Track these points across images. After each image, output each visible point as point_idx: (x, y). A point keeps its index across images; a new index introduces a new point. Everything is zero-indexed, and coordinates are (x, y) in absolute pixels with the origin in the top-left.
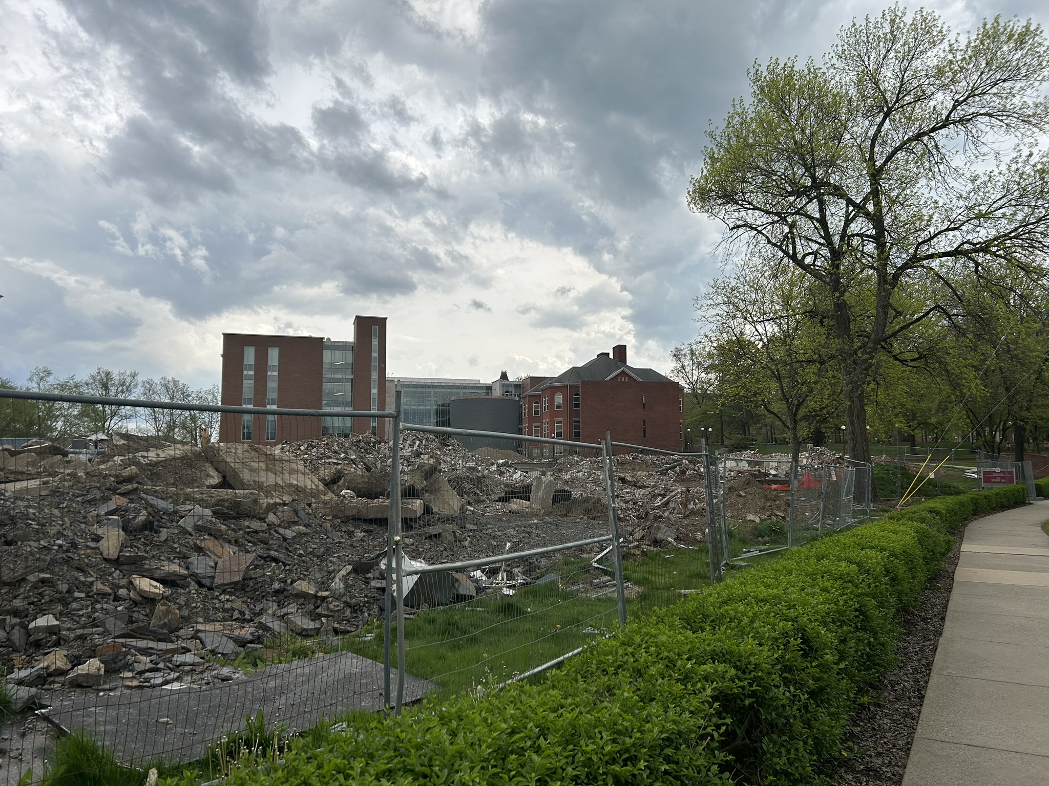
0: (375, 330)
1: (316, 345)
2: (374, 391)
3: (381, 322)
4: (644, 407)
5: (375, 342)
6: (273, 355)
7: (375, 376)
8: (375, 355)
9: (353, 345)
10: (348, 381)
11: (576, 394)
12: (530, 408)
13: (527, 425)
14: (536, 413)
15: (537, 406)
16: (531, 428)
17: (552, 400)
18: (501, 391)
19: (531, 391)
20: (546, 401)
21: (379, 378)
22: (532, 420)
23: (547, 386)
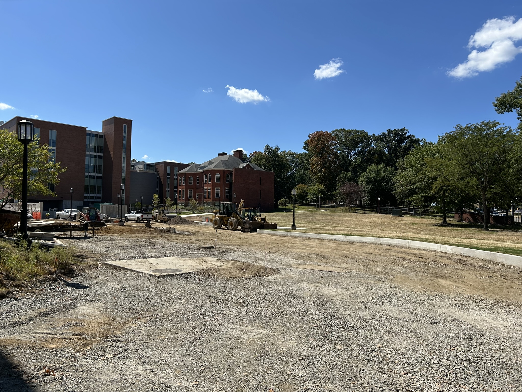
0: (125, 127)
1: (82, 131)
2: (124, 165)
3: (129, 123)
4: (260, 184)
5: (124, 134)
6: (53, 135)
8: (124, 142)
9: (103, 134)
10: (100, 157)
11: (227, 175)
12: (187, 180)
13: (183, 189)
14: (191, 183)
15: (191, 179)
16: (187, 191)
17: (213, 177)
18: (143, 168)
19: (187, 171)
20: (207, 177)
21: (127, 157)
22: (188, 187)
23: (210, 169)
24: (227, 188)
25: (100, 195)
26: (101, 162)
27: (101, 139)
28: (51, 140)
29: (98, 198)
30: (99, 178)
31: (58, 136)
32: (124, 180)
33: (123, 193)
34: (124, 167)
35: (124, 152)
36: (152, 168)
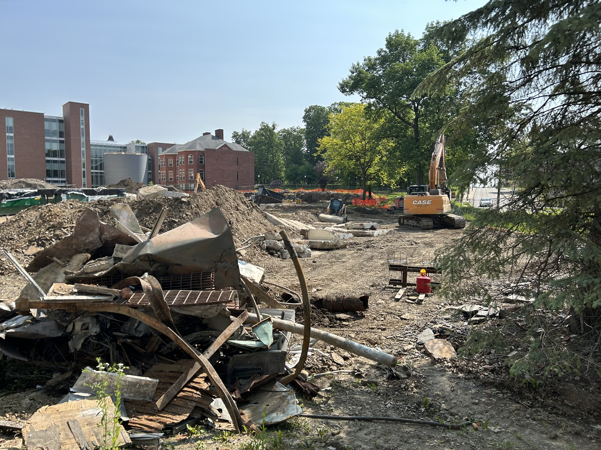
0: (82, 110)
1: (39, 117)
2: (82, 149)
3: (86, 107)
4: (238, 165)
5: (82, 118)
6: (10, 122)
7: (83, 140)
8: (82, 127)
9: (63, 119)
10: (61, 142)
11: (201, 156)
12: (167, 162)
13: (164, 172)
14: (171, 165)
15: (171, 161)
16: (167, 173)
17: (186, 158)
18: (135, 150)
19: (167, 152)
20: (182, 159)
21: (86, 141)
22: (168, 169)
23: (183, 150)
24: (201, 170)
25: (64, 179)
26: (63, 147)
27: (61, 124)
28: (7, 127)
29: (62, 182)
30: (62, 162)
31: (15, 122)
32: (84, 164)
33: (84, 177)
34: (83, 151)
35: (83, 136)
36: (145, 150)
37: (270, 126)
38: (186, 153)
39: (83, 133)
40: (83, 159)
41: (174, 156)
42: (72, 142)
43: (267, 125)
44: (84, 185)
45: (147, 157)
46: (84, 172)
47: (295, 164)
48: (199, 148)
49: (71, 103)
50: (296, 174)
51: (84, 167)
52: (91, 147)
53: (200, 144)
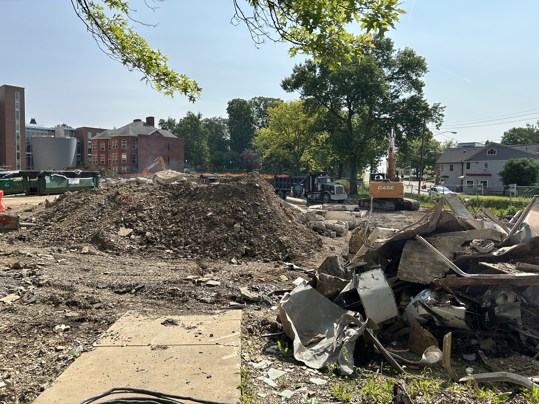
0: (17, 94)
3: (21, 91)
4: (169, 150)
5: (17, 102)
11: (134, 141)
12: (99, 146)
13: (96, 155)
14: (103, 149)
15: (103, 145)
16: (99, 157)
17: (119, 143)
18: (64, 134)
19: (98, 136)
20: (114, 143)
21: (21, 124)
22: (100, 152)
23: (117, 135)
24: (134, 154)
32: (18, 146)
33: (18, 158)
34: (18, 133)
35: (18, 119)
36: (74, 133)
37: (197, 116)
38: (120, 138)
39: (18, 116)
40: (18, 142)
41: (106, 141)
42: (6, 124)
43: (193, 115)
44: (19, 166)
45: (76, 140)
46: (18, 154)
47: (219, 150)
48: (131, 134)
49: (5, 86)
50: (221, 160)
51: (18, 149)
52: (26, 130)
53: (132, 130)
